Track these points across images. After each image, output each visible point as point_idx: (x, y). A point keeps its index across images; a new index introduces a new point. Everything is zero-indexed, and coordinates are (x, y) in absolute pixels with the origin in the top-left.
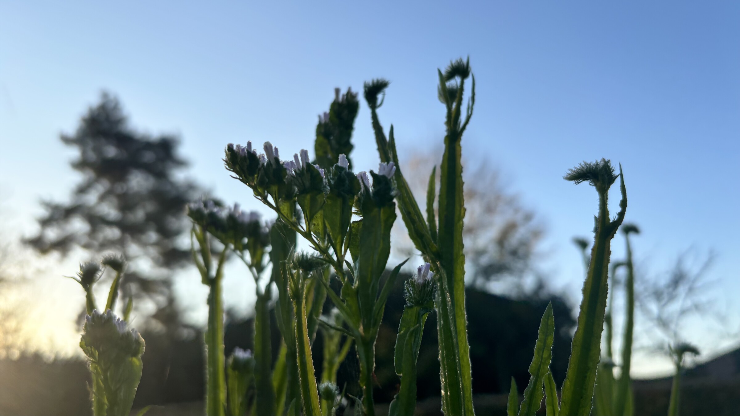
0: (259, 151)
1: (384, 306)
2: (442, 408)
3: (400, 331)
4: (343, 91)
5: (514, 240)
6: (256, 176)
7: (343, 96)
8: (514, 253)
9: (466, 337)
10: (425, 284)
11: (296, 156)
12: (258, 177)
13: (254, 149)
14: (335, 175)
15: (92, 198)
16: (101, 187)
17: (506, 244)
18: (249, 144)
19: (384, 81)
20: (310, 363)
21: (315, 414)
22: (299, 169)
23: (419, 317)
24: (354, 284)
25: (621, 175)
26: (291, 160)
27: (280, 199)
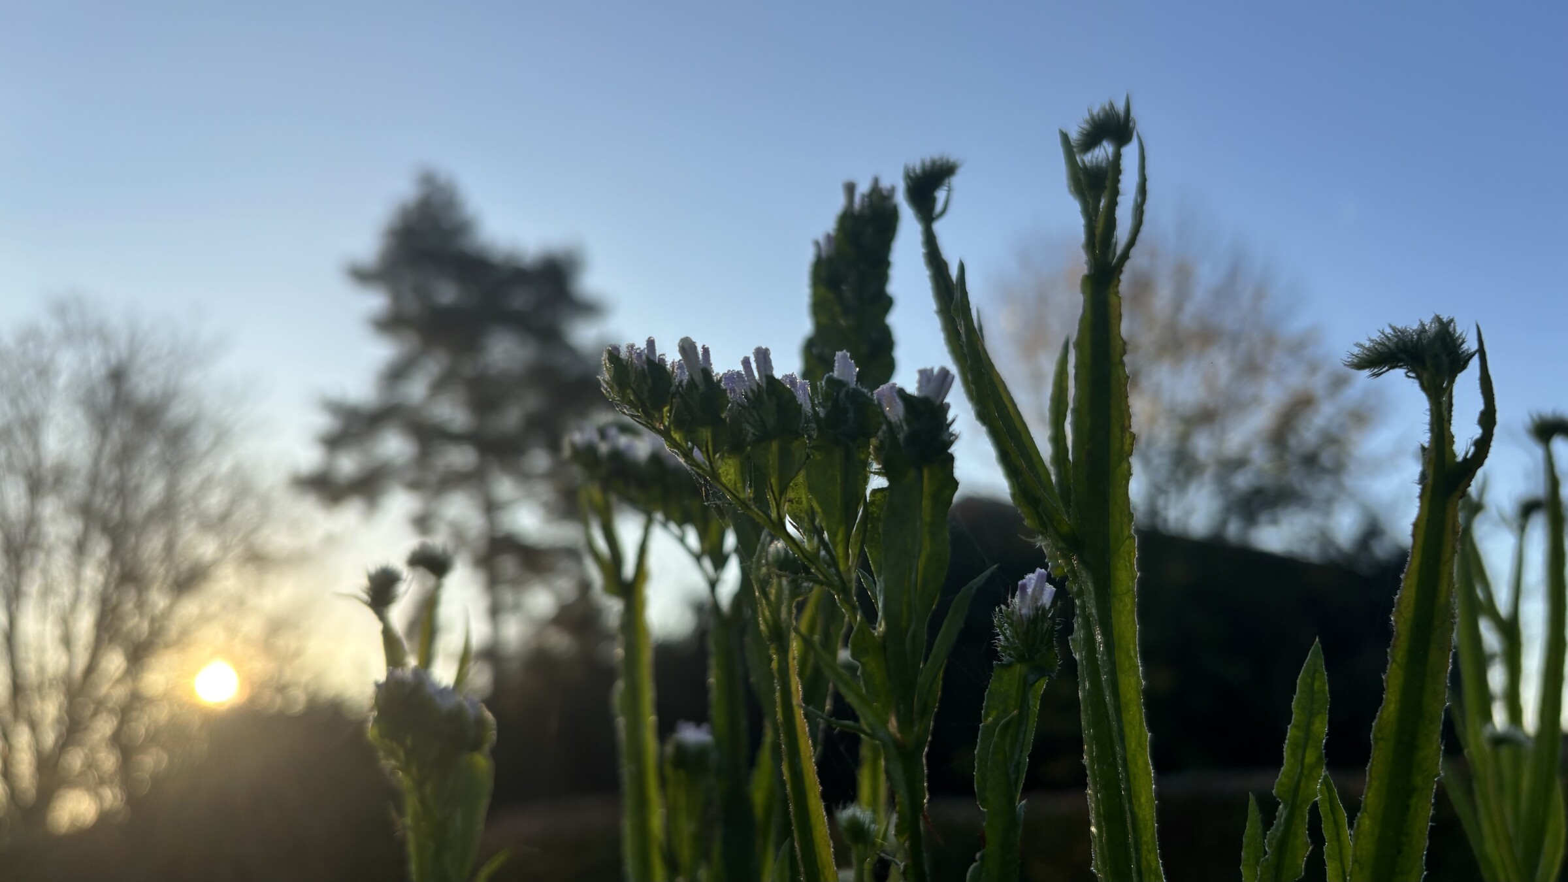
0: (671, 355)
1: (941, 675)
2: (1092, 865)
3: (986, 719)
4: (863, 188)
5: (1309, 433)
6: (666, 409)
7: (863, 196)
8: (1310, 461)
9: (1141, 715)
10: (1036, 616)
11: (746, 362)
12: (670, 411)
13: (661, 353)
14: (827, 397)
15: (416, 390)
16: (433, 367)
17: (1293, 441)
18: (651, 343)
19: (948, 161)
20: (811, 774)
21: (826, 879)
22: (752, 391)
23: (1026, 686)
24: (877, 625)
25: (1482, 352)
26: (739, 370)
27: (717, 456)
